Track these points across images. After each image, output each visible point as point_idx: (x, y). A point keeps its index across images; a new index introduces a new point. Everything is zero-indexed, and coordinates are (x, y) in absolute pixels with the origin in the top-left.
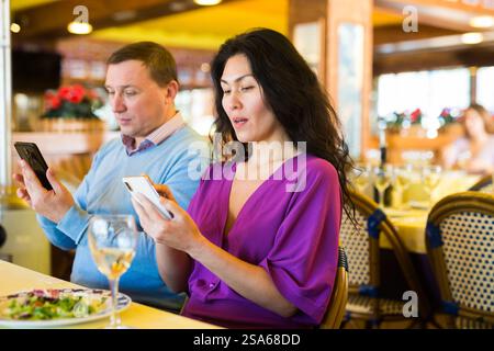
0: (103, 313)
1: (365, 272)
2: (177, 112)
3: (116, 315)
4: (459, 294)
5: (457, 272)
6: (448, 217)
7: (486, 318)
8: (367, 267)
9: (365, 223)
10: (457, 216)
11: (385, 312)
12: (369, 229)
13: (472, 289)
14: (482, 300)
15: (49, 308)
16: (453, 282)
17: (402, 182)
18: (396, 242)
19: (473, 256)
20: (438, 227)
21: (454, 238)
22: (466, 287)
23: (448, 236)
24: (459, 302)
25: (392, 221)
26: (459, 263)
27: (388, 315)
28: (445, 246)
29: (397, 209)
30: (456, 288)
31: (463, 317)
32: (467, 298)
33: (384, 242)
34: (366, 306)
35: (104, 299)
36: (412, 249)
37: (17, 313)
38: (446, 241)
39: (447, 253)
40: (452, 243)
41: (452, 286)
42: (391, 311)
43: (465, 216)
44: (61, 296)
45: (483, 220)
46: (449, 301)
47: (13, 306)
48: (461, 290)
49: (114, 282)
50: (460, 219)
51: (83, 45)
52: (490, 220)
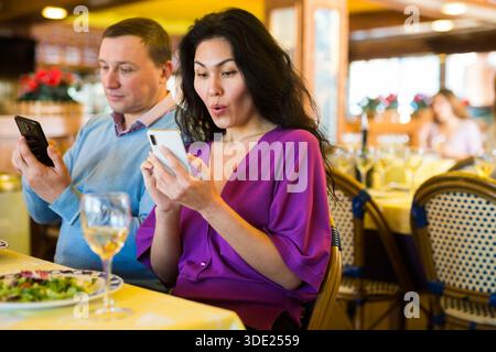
0: (95, 294)
1: (349, 253)
2: (168, 92)
3: (110, 295)
4: (444, 274)
6: (434, 197)
7: (471, 298)
8: (352, 248)
9: (350, 204)
10: (443, 196)
11: (370, 292)
12: (354, 210)
13: (458, 268)
14: (467, 280)
15: (39, 289)
16: (438, 262)
17: (384, 164)
18: (381, 222)
19: (459, 236)
20: (424, 207)
21: (439, 218)
22: (451, 267)
23: (434, 217)
24: (444, 282)
25: (377, 201)
26: (444, 243)
27: (371, 295)
28: (431, 226)
29: (379, 190)
30: (441, 268)
31: (447, 296)
32: (452, 278)
33: (368, 223)
34: (350, 287)
35: (94, 281)
36: (396, 229)
37: (5, 295)
38: (431, 222)
39: (432, 233)
40: (437, 223)
41: (437, 265)
42: (375, 292)
43: (451, 196)
44: (50, 278)
45: (469, 200)
46: (434, 281)
48: (446, 269)
49: (106, 261)
50: (446, 199)
51: (57, 30)
52: (477, 200)
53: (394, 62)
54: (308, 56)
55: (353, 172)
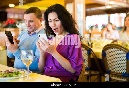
0: (25, 75)
1: (87, 64)
2: (42, 25)
3: (28, 75)
4: (110, 68)
5: (110, 63)
6: (107, 50)
7: (117, 74)
9: (87, 52)
10: (110, 49)
11: (92, 73)
12: (88, 53)
13: (114, 67)
14: (116, 70)
15: (11, 74)
16: (109, 66)
17: (95, 42)
18: (95, 56)
19: (114, 59)
20: (105, 52)
22: (112, 67)
23: (108, 54)
24: (110, 71)
25: (94, 51)
26: (110, 61)
27: (93, 74)
28: (107, 57)
31: (111, 74)
32: (112, 69)
33: (92, 56)
34: (87, 72)
35: (24, 72)
37: (3, 76)
38: (107, 56)
39: (107, 58)
40: (108, 56)
42: (94, 73)
43: (112, 49)
44: (13, 71)
45: (116, 50)
46: (108, 70)
47: (1, 74)
49: (28, 67)
52: (118, 50)
53: (97, 16)
54: (76, 15)
55: (87, 44)
